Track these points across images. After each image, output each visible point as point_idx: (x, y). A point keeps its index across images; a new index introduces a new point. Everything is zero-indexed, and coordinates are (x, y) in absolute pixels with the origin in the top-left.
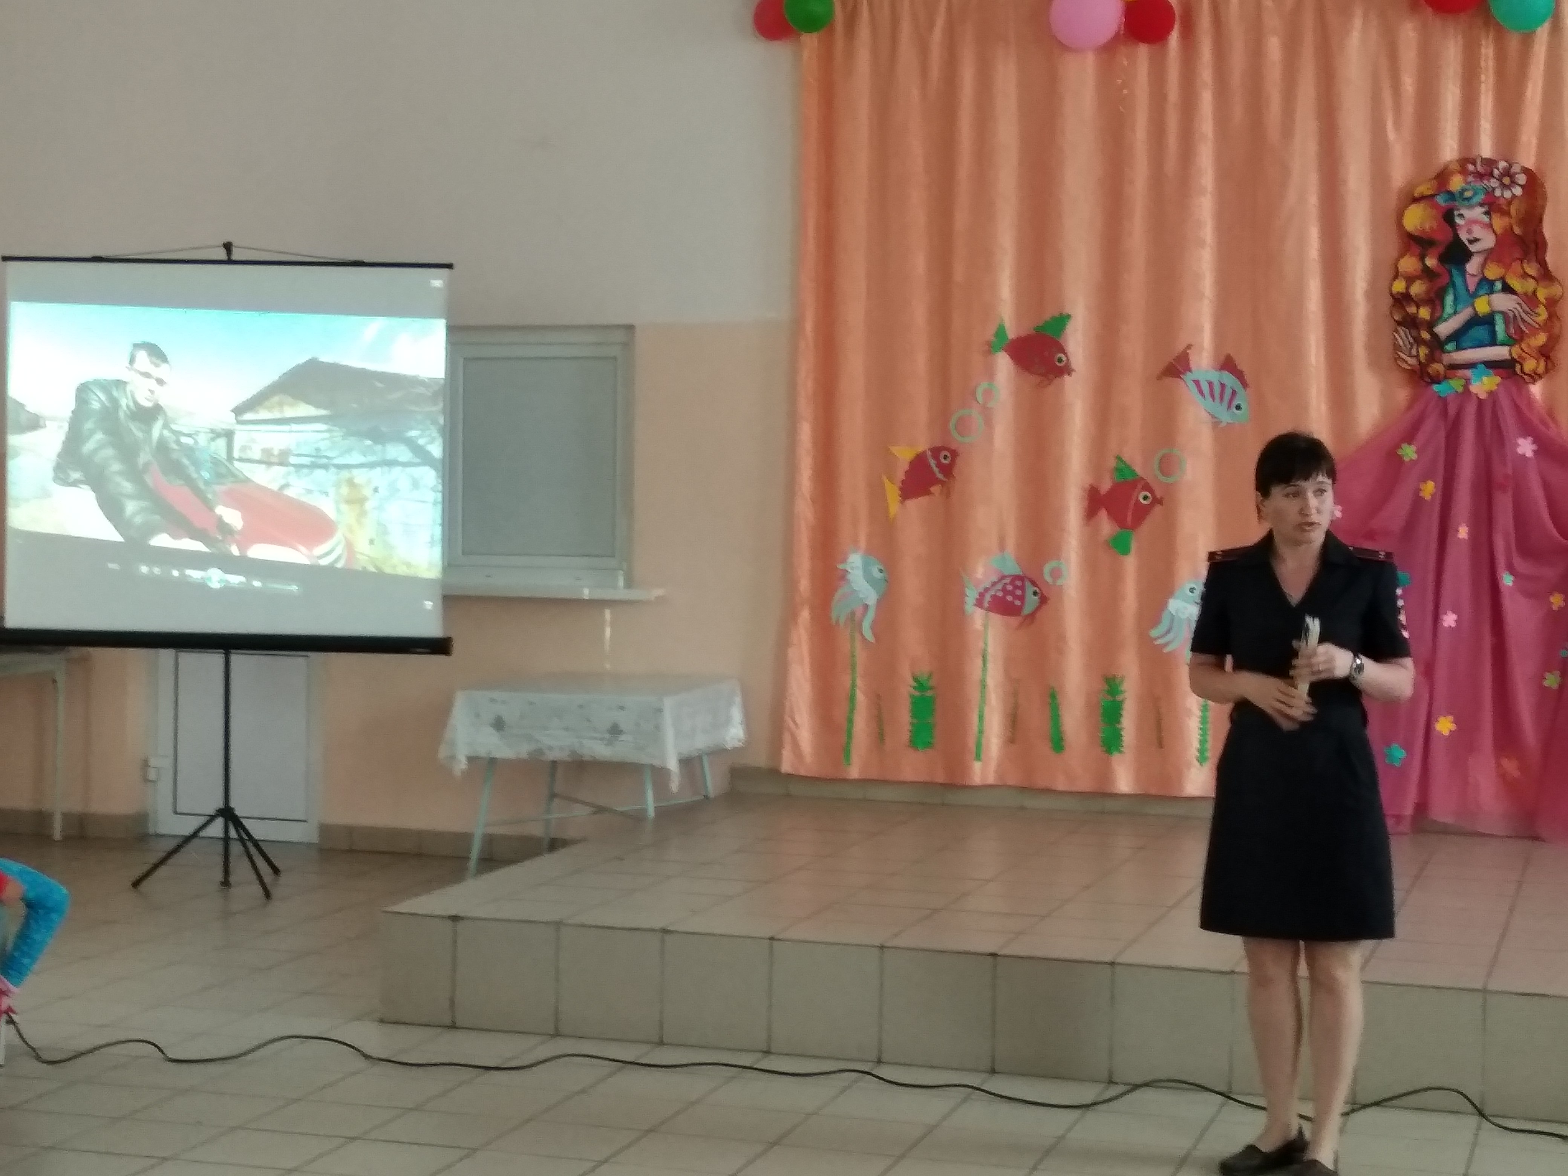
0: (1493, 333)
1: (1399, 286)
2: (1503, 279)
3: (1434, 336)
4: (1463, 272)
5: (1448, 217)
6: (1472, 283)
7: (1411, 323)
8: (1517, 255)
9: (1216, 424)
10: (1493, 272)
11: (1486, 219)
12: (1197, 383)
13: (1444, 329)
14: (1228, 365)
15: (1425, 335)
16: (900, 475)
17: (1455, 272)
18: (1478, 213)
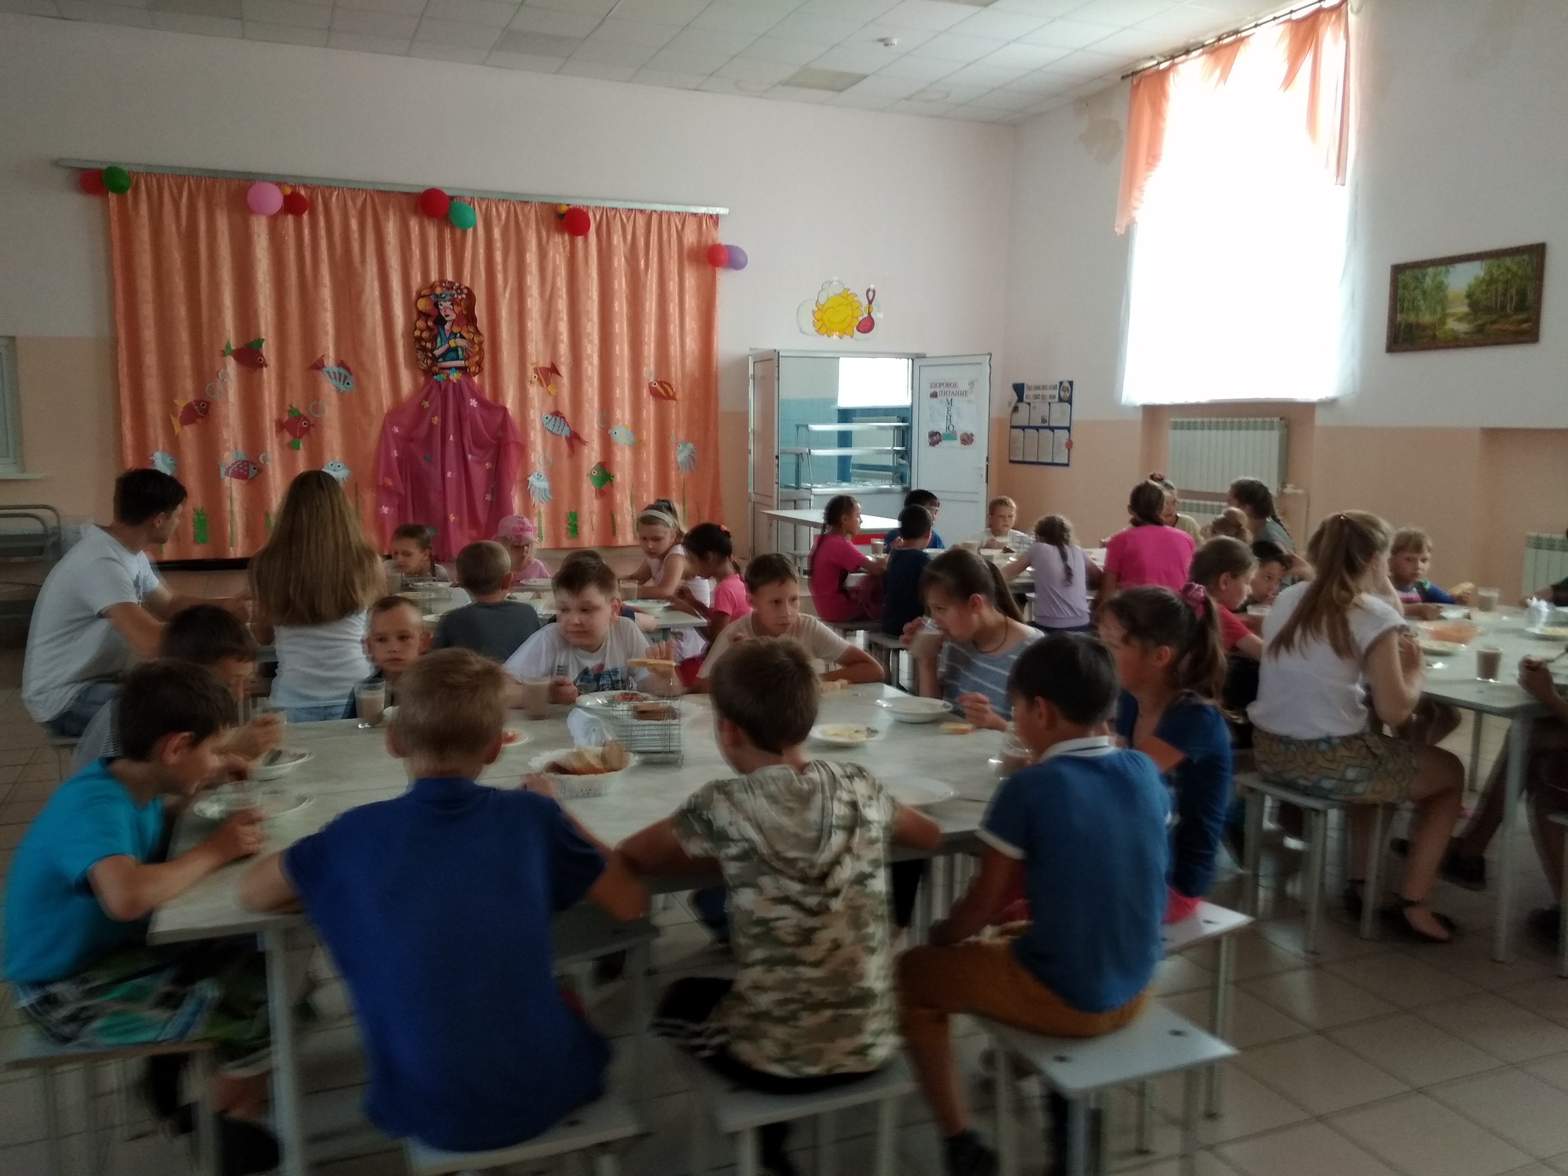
0: (458, 356)
1: (417, 333)
2: (460, 332)
3: (433, 355)
4: (444, 329)
5: (436, 305)
6: (448, 334)
7: (424, 349)
8: (465, 323)
9: (338, 390)
10: (456, 329)
11: (451, 307)
12: (328, 372)
13: (437, 352)
14: (341, 364)
15: (430, 355)
16: (180, 414)
17: (440, 329)
18: (448, 304)
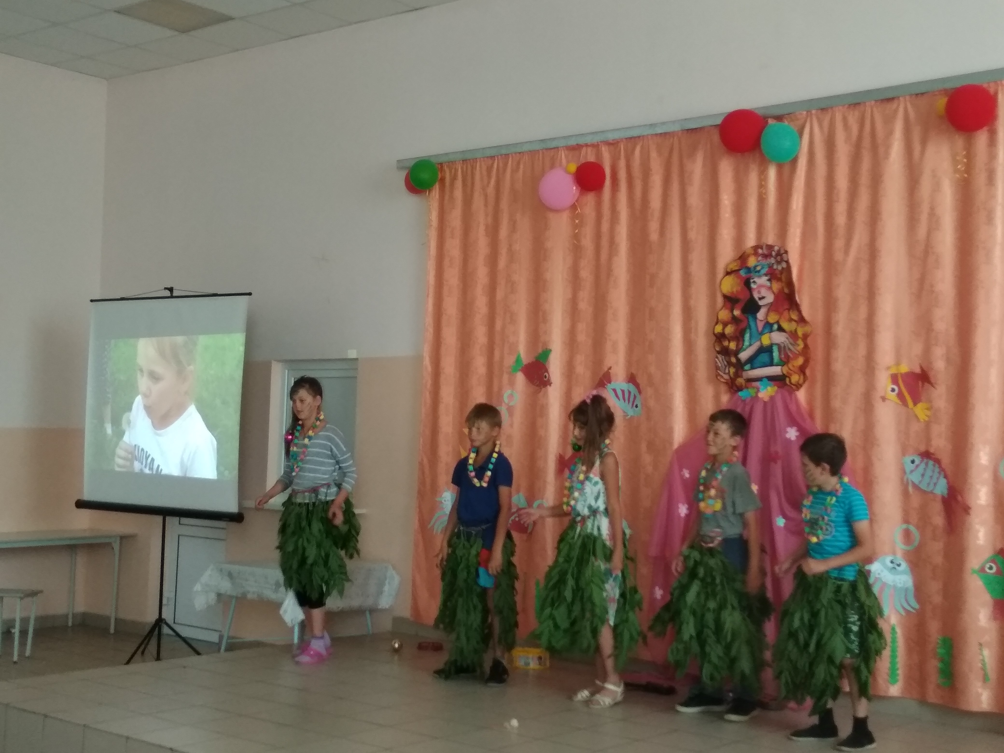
0: (772, 358)
1: (719, 329)
2: (778, 322)
3: (738, 360)
4: (756, 318)
5: (747, 283)
6: (760, 325)
8: (786, 306)
9: (625, 416)
10: (772, 318)
11: (768, 284)
13: (744, 356)
15: (733, 360)
17: (751, 319)
18: (763, 280)
